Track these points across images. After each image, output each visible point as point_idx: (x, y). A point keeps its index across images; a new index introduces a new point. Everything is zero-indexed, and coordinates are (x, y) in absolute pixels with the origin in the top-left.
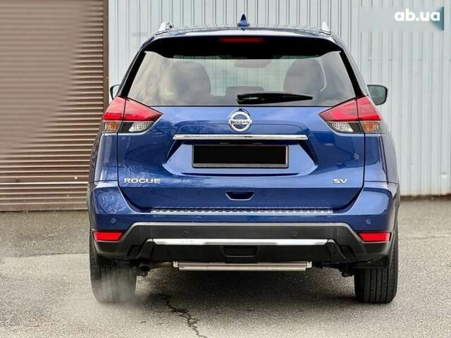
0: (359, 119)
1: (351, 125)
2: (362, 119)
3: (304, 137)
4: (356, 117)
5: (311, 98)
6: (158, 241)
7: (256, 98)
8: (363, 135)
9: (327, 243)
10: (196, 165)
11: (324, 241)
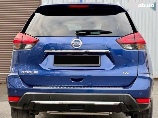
0: (135, 43)
1: (132, 46)
2: (137, 43)
3: (108, 51)
5: (111, 33)
6: (36, 102)
8: (137, 51)
9: (120, 104)
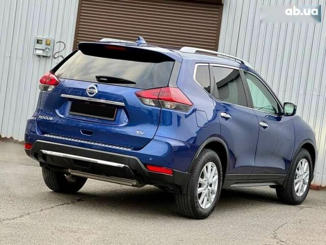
0: (158, 99)
1: (154, 102)
3: (122, 104)
4: (157, 97)
5: (135, 83)
6: (44, 151)
7: (105, 79)
8: (160, 109)
9: (124, 167)
10: (71, 113)
11: (123, 165)
